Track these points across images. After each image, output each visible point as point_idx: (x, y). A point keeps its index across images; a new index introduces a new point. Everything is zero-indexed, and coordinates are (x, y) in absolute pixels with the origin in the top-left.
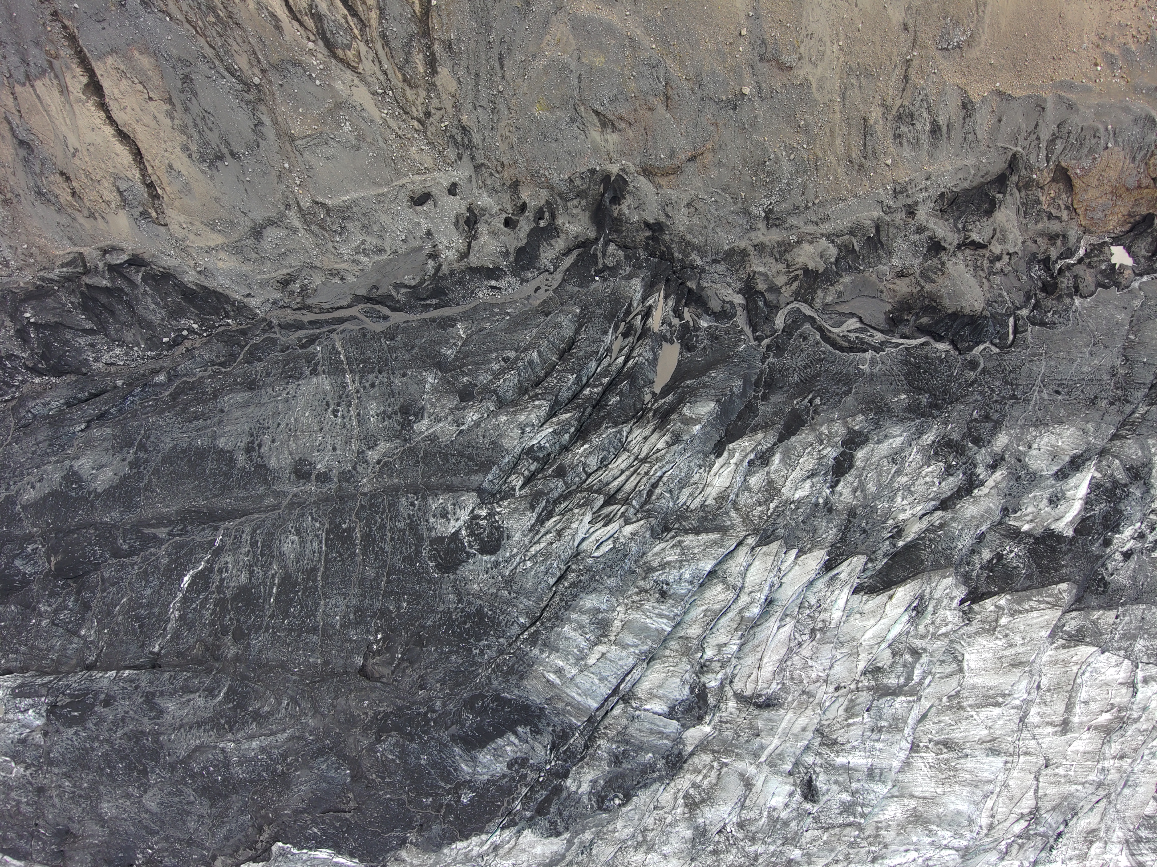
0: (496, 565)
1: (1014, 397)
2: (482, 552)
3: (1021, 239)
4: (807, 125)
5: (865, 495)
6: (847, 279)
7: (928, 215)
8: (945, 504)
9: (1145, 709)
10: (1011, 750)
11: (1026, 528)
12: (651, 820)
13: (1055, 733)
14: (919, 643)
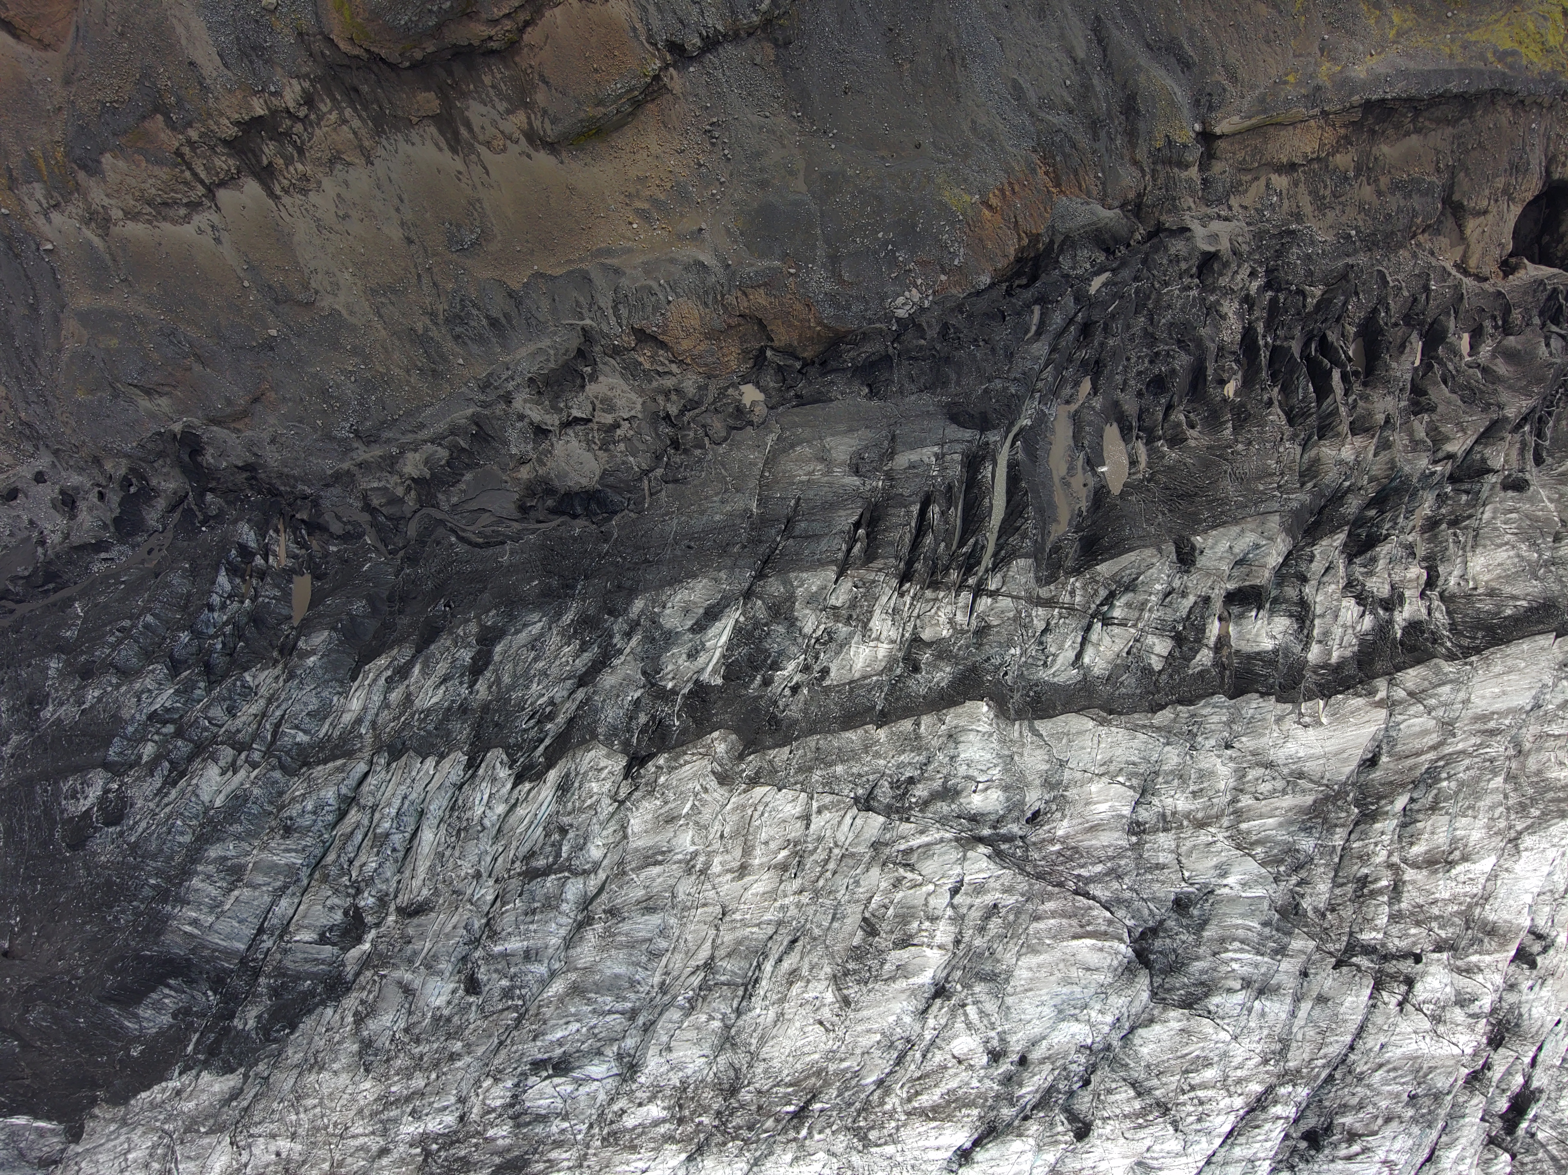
0: (121, 834)
1: (646, 561)
2: (108, 824)
3: (640, 400)
4: (354, 348)
5: (499, 689)
6: (468, 476)
7: (525, 401)
8: (585, 679)
9: (820, 839)
10: (689, 904)
11: (670, 685)
12: (322, 1043)
13: (733, 880)
14: (566, 820)
